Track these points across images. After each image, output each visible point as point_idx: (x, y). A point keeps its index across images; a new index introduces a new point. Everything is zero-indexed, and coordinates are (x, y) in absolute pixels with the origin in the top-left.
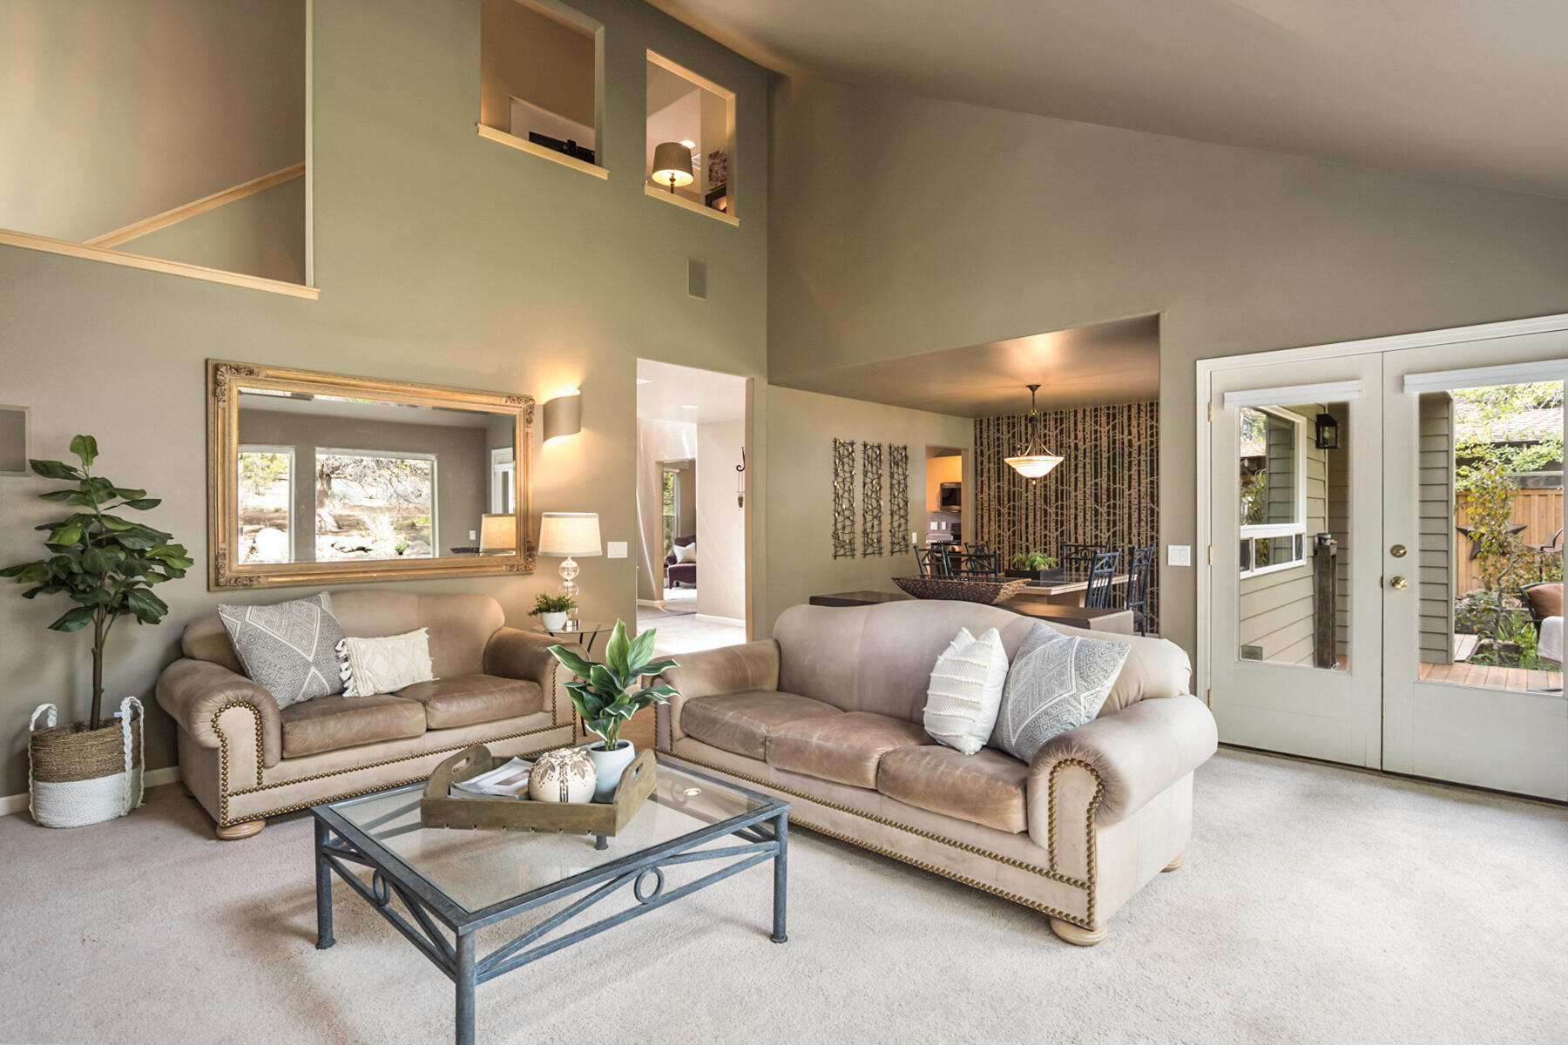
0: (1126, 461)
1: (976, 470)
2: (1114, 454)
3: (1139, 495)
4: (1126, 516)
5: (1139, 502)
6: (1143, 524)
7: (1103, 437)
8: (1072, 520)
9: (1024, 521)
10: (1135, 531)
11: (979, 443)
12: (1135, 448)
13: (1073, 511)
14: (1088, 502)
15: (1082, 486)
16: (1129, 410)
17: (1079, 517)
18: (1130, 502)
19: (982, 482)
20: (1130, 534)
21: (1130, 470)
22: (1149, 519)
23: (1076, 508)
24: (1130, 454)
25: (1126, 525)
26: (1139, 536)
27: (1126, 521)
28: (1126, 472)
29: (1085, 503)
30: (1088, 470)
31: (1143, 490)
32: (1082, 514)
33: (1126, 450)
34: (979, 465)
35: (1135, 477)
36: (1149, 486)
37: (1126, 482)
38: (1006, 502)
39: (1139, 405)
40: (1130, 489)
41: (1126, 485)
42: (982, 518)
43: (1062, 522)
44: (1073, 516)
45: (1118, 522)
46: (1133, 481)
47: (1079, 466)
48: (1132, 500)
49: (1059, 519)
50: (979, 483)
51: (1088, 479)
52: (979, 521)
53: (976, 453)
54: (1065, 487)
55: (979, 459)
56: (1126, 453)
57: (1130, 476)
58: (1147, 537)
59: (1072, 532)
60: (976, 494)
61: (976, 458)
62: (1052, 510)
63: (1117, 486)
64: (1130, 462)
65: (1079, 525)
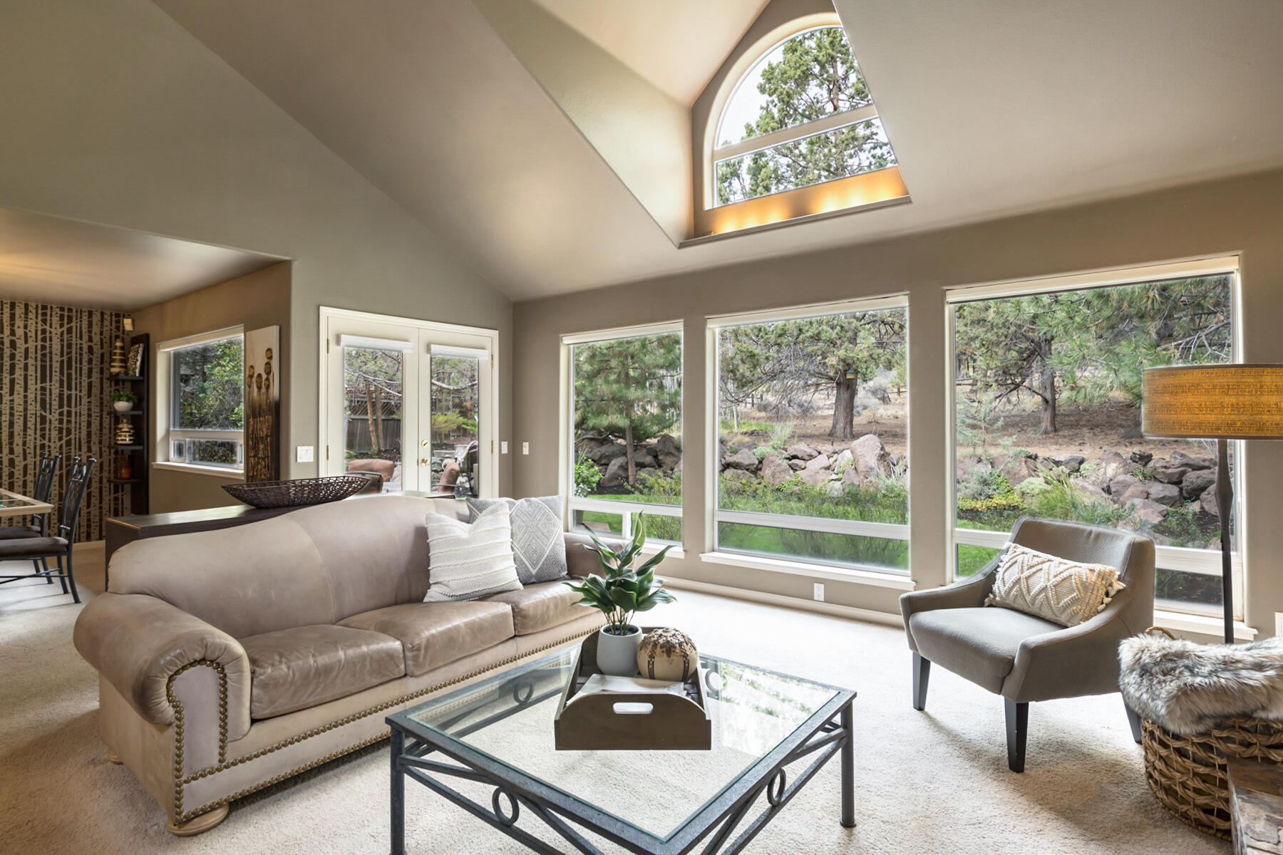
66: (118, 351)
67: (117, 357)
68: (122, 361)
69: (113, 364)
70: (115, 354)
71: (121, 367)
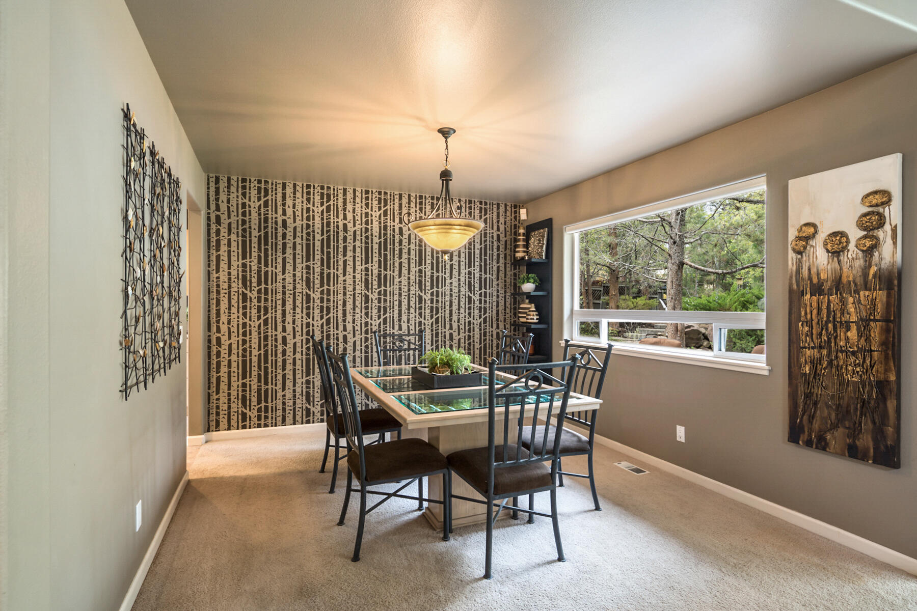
0: (397, 249)
1: (209, 241)
2: (386, 240)
3: (409, 283)
4: (396, 303)
5: (409, 290)
6: (412, 310)
7: (374, 221)
8: (340, 307)
9: (279, 307)
10: (404, 318)
11: (213, 207)
12: (406, 236)
13: (341, 297)
14: (358, 287)
15: (352, 270)
16: (400, 199)
17: (348, 303)
18: (400, 289)
19: (218, 257)
20: (400, 320)
21: (400, 258)
22: (417, 306)
23: (345, 294)
24: (401, 242)
25: (396, 312)
26: (408, 322)
27: (396, 307)
28: (396, 259)
29: (354, 289)
30: (358, 254)
31: (412, 278)
32: (351, 301)
33: (397, 237)
34: (213, 235)
35: (405, 264)
36: (417, 275)
37: (397, 269)
38: (254, 284)
39: (409, 195)
40: (400, 276)
41: (397, 273)
42: (218, 303)
43: (328, 309)
44: (341, 303)
45: (388, 309)
46: (403, 269)
47: (348, 248)
48: (402, 287)
49: (325, 305)
50: (214, 258)
51: (358, 263)
52: (214, 307)
53: (209, 219)
54: (332, 271)
55: (214, 227)
56: (397, 241)
57: (400, 264)
58: (415, 323)
59: (340, 320)
60: (209, 273)
61: (209, 225)
62: (316, 296)
63: (388, 272)
64: (401, 250)
65: (348, 312)
66: (521, 237)
67: (521, 243)
68: (524, 246)
69: (517, 250)
70: (519, 240)
71: (524, 252)
